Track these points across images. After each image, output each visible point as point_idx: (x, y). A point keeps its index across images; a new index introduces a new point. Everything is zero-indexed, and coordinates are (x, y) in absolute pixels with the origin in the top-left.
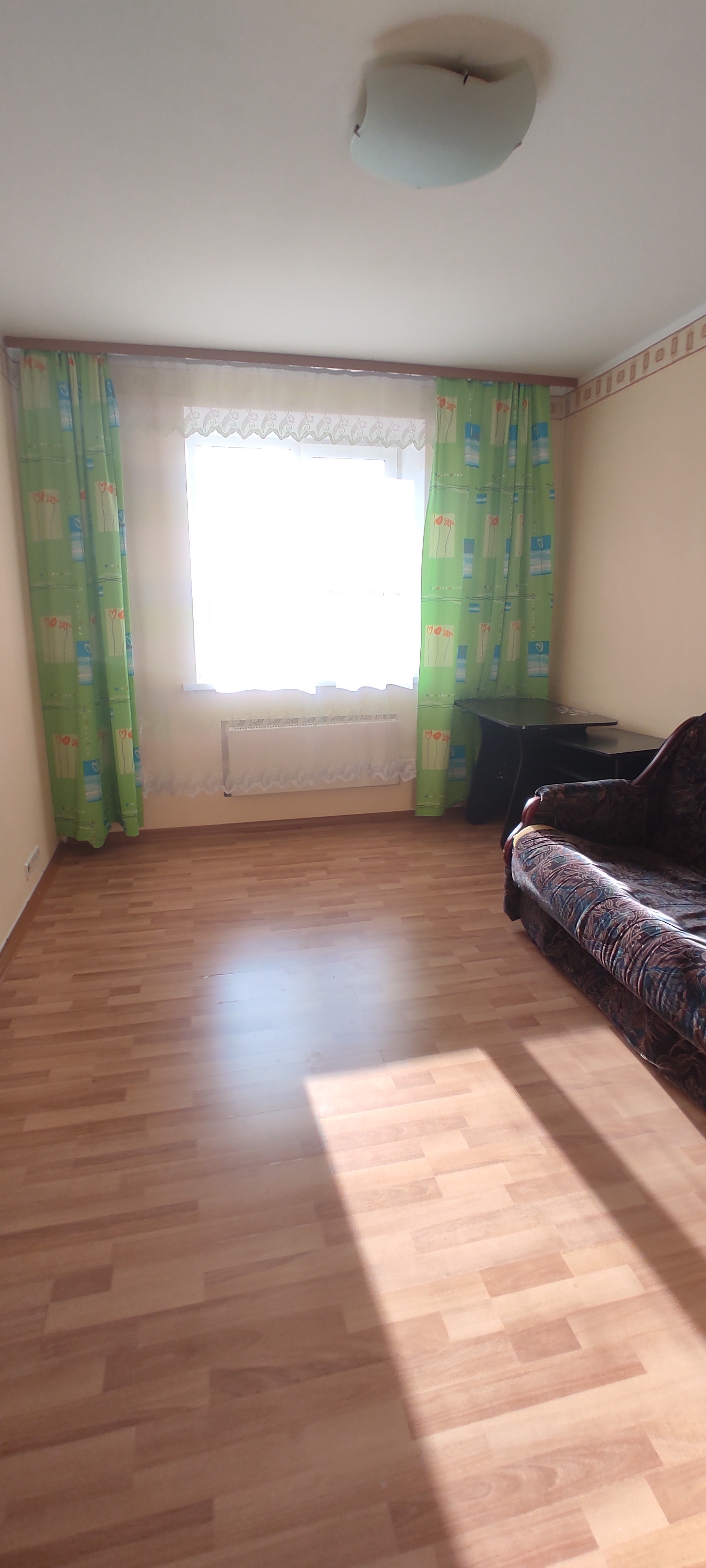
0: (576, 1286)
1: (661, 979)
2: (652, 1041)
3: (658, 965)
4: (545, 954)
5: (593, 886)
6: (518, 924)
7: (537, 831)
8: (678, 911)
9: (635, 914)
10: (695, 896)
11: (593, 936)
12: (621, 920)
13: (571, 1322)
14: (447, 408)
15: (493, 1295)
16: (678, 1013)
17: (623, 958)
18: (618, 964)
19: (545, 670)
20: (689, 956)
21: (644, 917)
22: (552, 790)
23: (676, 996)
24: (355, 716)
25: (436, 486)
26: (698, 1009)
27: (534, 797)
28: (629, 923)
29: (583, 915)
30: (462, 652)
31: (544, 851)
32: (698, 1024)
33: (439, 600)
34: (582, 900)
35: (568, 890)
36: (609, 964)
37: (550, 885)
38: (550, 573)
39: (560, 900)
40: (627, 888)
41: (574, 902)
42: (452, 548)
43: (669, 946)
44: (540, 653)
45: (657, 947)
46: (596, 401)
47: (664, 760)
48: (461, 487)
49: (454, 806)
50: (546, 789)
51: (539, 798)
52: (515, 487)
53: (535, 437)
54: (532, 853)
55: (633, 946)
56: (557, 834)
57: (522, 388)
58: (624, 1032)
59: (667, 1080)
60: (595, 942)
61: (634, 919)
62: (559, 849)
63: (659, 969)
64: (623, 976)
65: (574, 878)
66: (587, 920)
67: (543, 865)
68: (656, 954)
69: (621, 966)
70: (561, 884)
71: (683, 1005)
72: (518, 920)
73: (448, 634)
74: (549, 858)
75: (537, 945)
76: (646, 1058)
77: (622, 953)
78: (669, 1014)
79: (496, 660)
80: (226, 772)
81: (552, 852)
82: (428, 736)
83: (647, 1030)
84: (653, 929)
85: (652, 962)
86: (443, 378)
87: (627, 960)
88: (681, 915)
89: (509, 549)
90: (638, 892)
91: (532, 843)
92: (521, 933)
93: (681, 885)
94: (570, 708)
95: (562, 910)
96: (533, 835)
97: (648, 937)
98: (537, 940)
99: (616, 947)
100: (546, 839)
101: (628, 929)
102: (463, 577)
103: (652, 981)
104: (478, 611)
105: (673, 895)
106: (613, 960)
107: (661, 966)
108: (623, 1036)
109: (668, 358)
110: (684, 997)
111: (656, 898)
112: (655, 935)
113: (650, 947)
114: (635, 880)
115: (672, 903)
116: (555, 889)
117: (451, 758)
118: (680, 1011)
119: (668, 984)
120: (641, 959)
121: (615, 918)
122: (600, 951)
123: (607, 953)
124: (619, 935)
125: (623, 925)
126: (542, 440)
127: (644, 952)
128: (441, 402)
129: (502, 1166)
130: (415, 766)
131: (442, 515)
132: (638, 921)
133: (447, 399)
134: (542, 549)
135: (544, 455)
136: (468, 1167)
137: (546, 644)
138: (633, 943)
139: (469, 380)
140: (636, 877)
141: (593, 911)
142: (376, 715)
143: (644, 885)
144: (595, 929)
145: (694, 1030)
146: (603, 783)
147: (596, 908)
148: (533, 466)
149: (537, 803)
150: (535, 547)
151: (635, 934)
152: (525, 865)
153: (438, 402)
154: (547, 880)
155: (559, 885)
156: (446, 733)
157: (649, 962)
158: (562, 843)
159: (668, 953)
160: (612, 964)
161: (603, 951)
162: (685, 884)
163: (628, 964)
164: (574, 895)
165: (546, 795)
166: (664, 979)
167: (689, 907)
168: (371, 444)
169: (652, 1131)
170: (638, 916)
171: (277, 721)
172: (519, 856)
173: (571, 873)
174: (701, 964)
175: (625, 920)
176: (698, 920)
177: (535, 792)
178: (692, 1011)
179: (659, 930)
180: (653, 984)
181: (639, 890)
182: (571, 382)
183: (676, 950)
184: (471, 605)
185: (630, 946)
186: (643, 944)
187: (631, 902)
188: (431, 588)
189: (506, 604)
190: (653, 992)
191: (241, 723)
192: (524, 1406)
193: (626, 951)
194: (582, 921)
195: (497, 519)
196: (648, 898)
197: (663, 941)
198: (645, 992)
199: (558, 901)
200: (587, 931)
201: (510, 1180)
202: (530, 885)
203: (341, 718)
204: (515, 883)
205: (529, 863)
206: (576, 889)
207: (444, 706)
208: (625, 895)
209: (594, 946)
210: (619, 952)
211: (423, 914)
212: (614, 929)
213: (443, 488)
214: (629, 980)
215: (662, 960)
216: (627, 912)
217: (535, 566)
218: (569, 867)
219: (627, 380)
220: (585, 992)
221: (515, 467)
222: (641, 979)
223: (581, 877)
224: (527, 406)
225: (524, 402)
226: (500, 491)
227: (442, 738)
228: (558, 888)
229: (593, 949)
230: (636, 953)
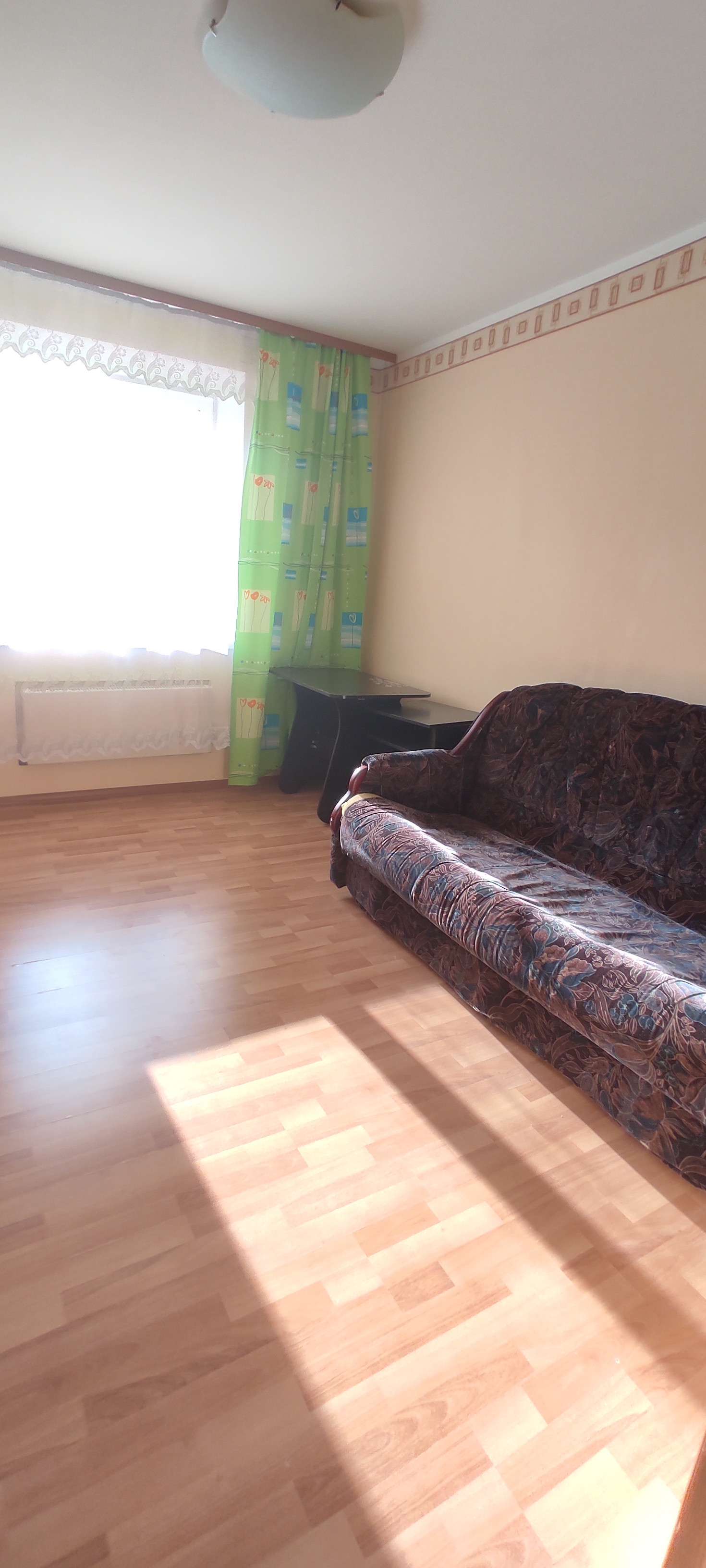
0: (443, 1230)
1: (497, 937)
2: (485, 994)
3: (494, 923)
4: (374, 919)
5: (426, 852)
6: (345, 891)
7: (365, 800)
8: (502, 873)
9: (468, 877)
10: (512, 858)
11: (428, 899)
12: (456, 883)
13: (443, 1264)
14: (270, 364)
15: (368, 1254)
16: (514, 967)
17: (460, 919)
18: (455, 925)
19: (358, 641)
20: (521, 914)
21: (476, 880)
22: (378, 760)
23: (512, 951)
24: (167, 681)
25: (256, 445)
26: (532, 962)
27: (361, 766)
28: (464, 886)
29: (418, 880)
30: (278, 619)
31: (375, 819)
32: (533, 974)
33: (257, 564)
34: (416, 866)
35: (402, 856)
36: (445, 925)
37: (383, 852)
38: (365, 545)
39: (394, 866)
40: (455, 853)
41: (409, 867)
42: (272, 513)
43: (503, 905)
44: (354, 624)
45: (492, 907)
46: (414, 380)
47: (479, 731)
48: (283, 449)
49: (266, 775)
50: (373, 758)
51: (366, 767)
52: (334, 456)
53: (355, 407)
54: (362, 821)
55: (469, 907)
56: (384, 802)
57: (344, 355)
58: (456, 988)
59: (497, 1028)
60: (431, 906)
61: (468, 882)
62: (388, 817)
63: (495, 927)
64: (460, 934)
65: (407, 844)
66: (422, 885)
67: (374, 834)
68: (492, 914)
69: (458, 927)
70: (394, 850)
71: (519, 959)
72: (344, 887)
73: (265, 599)
74: (380, 826)
75: (365, 910)
76: (478, 1011)
77: (459, 914)
78: (505, 967)
79: (311, 629)
80: (21, 738)
81: (383, 820)
82: (243, 704)
83: (479, 984)
84: (486, 890)
85: (488, 921)
86: (266, 331)
87: (464, 921)
88: (504, 876)
89: (327, 517)
90: (465, 856)
91: (362, 811)
92: (347, 900)
93: (499, 848)
94: (383, 680)
95: (397, 876)
96: (362, 804)
97: (482, 898)
98: (365, 906)
99: (453, 909)
100: (374, 807)
101: (463, 892)
102: (281, 542)
103: (489, 939)
104: (294, 578)
105: (494, 858)
106: (450, 921)
107: (497, 924)
108: (455, 991)
109: (485, 349)
110: (520, 952)
111: (481, 862)
112: (489, 896)
113: (485, 908)
114: (459, 845)
115: (494, 865)
116: (389, 856)
117: (264, 726)
118: (516, 964)
119: (504, 941)
120: (477, 919)
121: (451, 881)
122: (436, 914)
123: (444, 915)
124: (455, 898)
125: (459, 888)
126: (362, 411)
127: (480, 912)
128: (263, 356)
129: (360, 1128)
130: (229, 735)
131: (262, 476)
132: (471, 884)
133: (271, 354)
134: (358, 521)
135: (363, 426)
136: (329, 1134)
137: (359, 615)
138: (469, 904)
139: (293, 337)
140: (460, 842)
141: (428, 876)
142: (190, 679)
143: (468, 849)
144: (431, 893)
145: (529, 980)
146: (424, 753)
147: (430, 873)
148: (353, 437)
149: (364, 773)
150: (351, 518)
151: (470, 896)
152: (356, 833)
153: (261, 356)
154: (379, 847)
155: (392, 852)
156: (261, 700)
157: (485, 922)
158: (390, 811)
159: (503, 912)
160: (449, 925)
161: (439, 913)
162: (502, 847)
163: (465, 924)
164: (408, 860)
165: (373, 764)
166: (500, 936)
167: (510, 868)
168: (190, 391)
169: (490, 1076)
170: (471, 878)
171: (81, 684)
172: (349, 824)
173: (403, 840)
174: (532, 921)
175: (460, 883)
176: (519, 880)
177: (362, 762)
178: (528, 964)
179: (491, 891)
180: (490, 942)
181: (465, 854)
182: (390, 357)
183: (509, 908)
184: (288, 572)
185: (466, 907)
186: (479, 905)
187: (462, 866)
188: (248, 551)
189: (322, 573)
190: (489, 949)
191: (40, 685)
192: (411, 1351)
193: (463, 913)
194: (417, 886)
195: (316, 486)
196: (474, 862)
197: (497, 901)
198: (482, 949)
199: (392, 867)
200: (423, 895)
201: (370, 1141)
202: (361, 852)
203: (152, 683)
204: (344, 850)
205: (360, 832)
206: (410, 855)
207: (260, 673)
208: (456, 860)
209: (430, 909)
210: (455, 913)
211: (249, 885)
212: (450, 892)
213: (263, 448)
214: (466, 940)
215: (498, 919)
216: (461, 876)
217: (351, 537)
218: (401, 834)
219: (445, 364)
220: (416, 953)
221: (335, 435)
222: (478, 938)
223: (414, 844)
224: (348, 375)
225: (346, 370)
226: (320, 457)
227: (256, 706)
228: (392, 855)
229: (429, 913)
230: (472, 914)
